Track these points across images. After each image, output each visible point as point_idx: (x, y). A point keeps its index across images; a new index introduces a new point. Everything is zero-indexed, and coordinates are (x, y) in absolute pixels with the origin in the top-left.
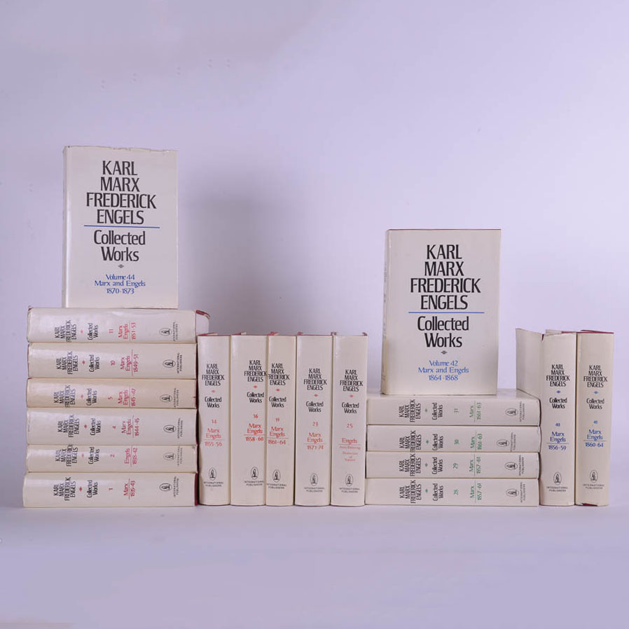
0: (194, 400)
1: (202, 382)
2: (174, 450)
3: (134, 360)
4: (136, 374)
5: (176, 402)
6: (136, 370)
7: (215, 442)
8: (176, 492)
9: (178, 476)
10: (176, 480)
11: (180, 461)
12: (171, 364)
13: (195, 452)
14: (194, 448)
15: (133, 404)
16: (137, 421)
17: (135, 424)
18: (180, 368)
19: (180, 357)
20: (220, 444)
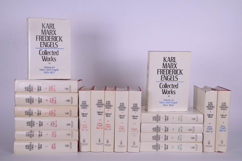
0: (77, 114)
1: (80, 107)
2: (70, 132)
3: (55, 99)
4: (55, 104)
5: (71, 115)
6: (55, 103)
7: (85, 129)
8: (71, 148)
9: (71, 141)
10: (71, 143)
11: (72, 136)
12: (69, 101)
13: (78, 133)
14: (77, 131)
15: (55, 115)
16: (56, 122)
17: (55, 123)
18: (72, 102)
19: (72, 98)
20: (87, 130)
